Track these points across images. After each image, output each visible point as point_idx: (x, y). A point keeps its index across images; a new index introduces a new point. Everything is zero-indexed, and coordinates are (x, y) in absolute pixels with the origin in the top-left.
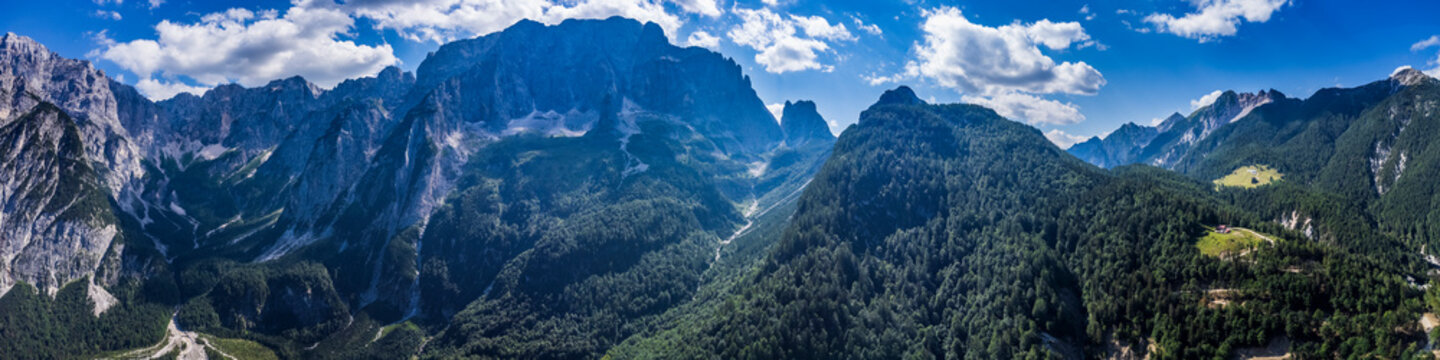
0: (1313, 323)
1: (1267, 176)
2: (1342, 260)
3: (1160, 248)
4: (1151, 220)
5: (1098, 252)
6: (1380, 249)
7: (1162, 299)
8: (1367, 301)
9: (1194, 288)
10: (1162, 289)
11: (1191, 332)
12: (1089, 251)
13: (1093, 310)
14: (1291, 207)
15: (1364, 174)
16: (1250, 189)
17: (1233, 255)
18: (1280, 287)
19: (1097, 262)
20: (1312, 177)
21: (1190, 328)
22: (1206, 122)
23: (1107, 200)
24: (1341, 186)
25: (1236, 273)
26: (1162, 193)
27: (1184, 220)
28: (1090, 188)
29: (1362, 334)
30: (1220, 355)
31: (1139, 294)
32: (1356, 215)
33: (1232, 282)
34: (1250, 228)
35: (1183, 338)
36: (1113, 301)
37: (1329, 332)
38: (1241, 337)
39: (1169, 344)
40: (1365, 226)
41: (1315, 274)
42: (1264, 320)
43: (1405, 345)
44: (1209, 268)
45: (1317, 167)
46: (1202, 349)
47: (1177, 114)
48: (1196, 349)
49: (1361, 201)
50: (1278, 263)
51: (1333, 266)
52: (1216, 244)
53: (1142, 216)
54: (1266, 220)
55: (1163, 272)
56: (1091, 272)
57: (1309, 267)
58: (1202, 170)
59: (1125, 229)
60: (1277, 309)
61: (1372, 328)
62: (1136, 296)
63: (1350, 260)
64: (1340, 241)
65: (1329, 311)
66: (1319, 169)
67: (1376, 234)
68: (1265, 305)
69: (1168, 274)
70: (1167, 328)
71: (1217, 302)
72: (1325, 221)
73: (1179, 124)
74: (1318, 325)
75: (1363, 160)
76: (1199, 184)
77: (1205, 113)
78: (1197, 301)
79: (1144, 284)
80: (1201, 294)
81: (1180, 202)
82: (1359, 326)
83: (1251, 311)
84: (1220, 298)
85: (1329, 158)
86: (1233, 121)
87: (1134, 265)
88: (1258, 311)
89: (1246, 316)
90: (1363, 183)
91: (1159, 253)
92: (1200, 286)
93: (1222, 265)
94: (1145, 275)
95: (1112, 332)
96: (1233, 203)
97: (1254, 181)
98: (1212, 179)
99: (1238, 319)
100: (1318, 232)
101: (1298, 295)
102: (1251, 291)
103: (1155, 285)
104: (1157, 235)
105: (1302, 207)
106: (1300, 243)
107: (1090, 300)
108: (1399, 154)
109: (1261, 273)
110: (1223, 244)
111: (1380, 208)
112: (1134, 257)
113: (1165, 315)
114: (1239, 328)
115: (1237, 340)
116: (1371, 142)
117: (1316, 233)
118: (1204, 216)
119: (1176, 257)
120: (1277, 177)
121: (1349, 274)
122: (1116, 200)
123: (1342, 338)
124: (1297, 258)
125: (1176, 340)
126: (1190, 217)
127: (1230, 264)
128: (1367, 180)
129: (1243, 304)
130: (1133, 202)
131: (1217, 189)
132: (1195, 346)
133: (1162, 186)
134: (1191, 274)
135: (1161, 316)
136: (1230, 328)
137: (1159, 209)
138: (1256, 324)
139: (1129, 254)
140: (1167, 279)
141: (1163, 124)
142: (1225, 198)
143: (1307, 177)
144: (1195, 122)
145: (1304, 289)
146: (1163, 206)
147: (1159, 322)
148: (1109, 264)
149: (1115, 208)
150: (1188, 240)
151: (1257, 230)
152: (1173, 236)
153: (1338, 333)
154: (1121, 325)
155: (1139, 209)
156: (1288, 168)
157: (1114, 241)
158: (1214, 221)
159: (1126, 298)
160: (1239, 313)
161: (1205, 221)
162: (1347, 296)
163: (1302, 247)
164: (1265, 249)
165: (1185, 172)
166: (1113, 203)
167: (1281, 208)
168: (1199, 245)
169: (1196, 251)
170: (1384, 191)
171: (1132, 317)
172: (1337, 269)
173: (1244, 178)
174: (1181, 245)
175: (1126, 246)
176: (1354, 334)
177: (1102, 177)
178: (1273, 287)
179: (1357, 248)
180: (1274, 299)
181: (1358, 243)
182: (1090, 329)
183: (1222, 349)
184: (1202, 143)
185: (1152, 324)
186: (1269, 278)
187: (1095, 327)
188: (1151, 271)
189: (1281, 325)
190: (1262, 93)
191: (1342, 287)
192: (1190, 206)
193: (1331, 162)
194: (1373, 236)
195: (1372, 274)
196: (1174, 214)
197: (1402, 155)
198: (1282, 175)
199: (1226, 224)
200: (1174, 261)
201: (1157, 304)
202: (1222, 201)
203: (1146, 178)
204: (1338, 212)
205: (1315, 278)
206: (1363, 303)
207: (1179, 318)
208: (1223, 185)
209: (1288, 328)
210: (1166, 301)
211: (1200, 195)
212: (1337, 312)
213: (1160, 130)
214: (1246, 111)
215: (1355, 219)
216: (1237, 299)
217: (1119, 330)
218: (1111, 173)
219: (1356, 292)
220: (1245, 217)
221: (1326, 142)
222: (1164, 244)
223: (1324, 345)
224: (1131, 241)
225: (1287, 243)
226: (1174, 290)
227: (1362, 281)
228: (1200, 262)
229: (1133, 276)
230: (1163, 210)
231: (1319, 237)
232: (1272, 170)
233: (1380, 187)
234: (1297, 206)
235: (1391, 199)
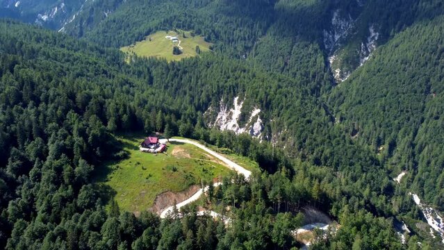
3: (32, 199)
14: (233, 91)
24: (286, 64)
26: (36, 76)
32: (317, 108)
34: (196, 138)
45: (254, 37)
49: (314, 87)
58: (104, 32)
66: (255, 40)
75: (315, 32)
76: (102, 52)
91: (29, 212)
96: (151, 81)
97: (177, 51)
98: (118, 46)
100: (269, 126)
105: (248, 93)
108: (368, 27)
117: (267, 129)
120: (204, 48)
128: (320, 59)
131: (128, 62)
133: (41, 58)
137: (30, 110)
142: (140, 73)
143: (240, 48)
146: (37, 102)
156: (217, 36)
168: (114, 181)
173: (160, 46)
192: (92, 101)
193: (271, 31)
196: (61, 121)
197: (371, 30)
198: (212, 44)
208: (136, 57)
211: (105, 72)
215: (318, 114)
230: (38, 114)
231: (270, 135)
232: (198, 38)
233: (338, 71)
234: (240, 90)
235: (358, 90)
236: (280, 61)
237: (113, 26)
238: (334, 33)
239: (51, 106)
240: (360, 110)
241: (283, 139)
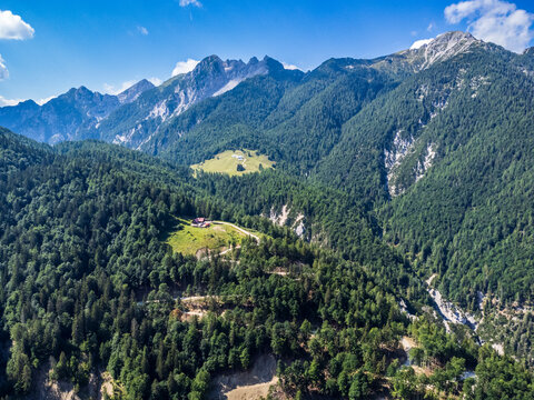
0: (300, 337)
1: (255, 163)
2: (335, 265)
3: (121, 246)
4: (110, 210)
5: (33, 251)
6: (379, 261)
7: (122, 312)
8: (355, 315)
9: (164, 297)
10: (122, 299)
11: (159, 358)
12: (19, 250)
13: (19, 336)
14: (283, 200)
15: (374, 169)
16: (234, 178)
17: (212, 253)
18: (265, 293)
19: (31, 265)
20: (310, 167)
21: (158, 352)
22: (182, 94)
23: (48, 183)
24: (343, 180)
25: (216, 276)
26: (125, 177)
27: (153, 211)
28: (23, 167)
29: (350, 349)
30: (198, 389)
31: (90, 307)
32: (358, 217)
33: (211, 286)
34: (233, 222)
35: (150, 369)
36: (52, 320)
37: (317, 347)
38: (221, 358)
39: (132, 378)
40: (367, 231)
41: (303, 278)
42: (248, 333)
43: (389, 362)
44: (184, 269)
45: (317, 157)
46: (175, 382)
47: (145, 81)
48: (167, 383)
49: (366, 203)
50: (263, 263)
51: (324, 271)
52: (192, 240)
53: (97, 205)
54: (252, 214)
55: (125, 277)
56: (21, 279)
57: (297, 270)
58: (177, 152)
59: (74, 222)
60: (261, 320)
61: (359, 343)
62: (87, 310)
63: (343, 267)
64: (334, 244)
65: (317, 322)
66: (318, 159)
67: (378, 243)
68: (247, 315)
69: (131, 279)
70: (128, 355)
71: (192, 313)
72: (319, 220)
73: (149, 94)
74: (305, 339)
75: (375, 151)
76: (172, 168)
77: (181, 82)
78: (167, 313)
79: (98, 293)
80: (173, 303)
81: (148, 189)
82: (347, 340)
83: (232, 322)
84: (195, 309)
85: (333, 146)
86: (215, 95)
87: (85, 268)
88: (240, 324)
89: (227, 330)
90: (371, 180)
91: (119, 251)
92: (171, 292)
93: (199, 266)
94: (100, 282)
95: (49, 368)
96: (213, 192)
97: (240, 168)
98: (189, 164)
99: (218, 334)
100: (310, 230)
101: (284, 302)
102: (232, 297)
103: (113, 294)
104: (117, 229)
105: (295, 201)
106: (289, 243)
107: (15, 320)
108: (426, 146)
109: (244, 276)
110: (201, 240)
111: (390, 213)
112: (85, 257)
113: (126, 335)
114: (218, 347)
115: (217, 364)
116: (388, 128)
117: (308, 232)
118: (178, 207)
119: (141, 257)
120: (267, 165)
121: (340, 282)
122: (62, 184)
123: (332, 354)
124: (284, 258)
125: (141, 372)
126: (161, 207)
127: (208, 264)
128: (376, 177)
129: (223, 315)
130: (86, 187)
131: (195, 177)
132: (165, 378)
133: (125, 169)
134: (161, 277)
135: (121, 336)
136: (208, 347)
137: (121, 196)
138: (238, 340)
139: (78, 253)
140: (130, 284)
141: (126, 92)
142: (204, 186)
143: (303, 167)
144: (169, 93)
145: (291, 296)
146: (125, 192)
147: (119, 346)
148: (48, 267)
149: (59, 195)
150: (157, 236)
151: (241, 224)
152: (138, 231)
153: (326, 349)
154: (62, 355)
155: (94, 196)
156: (281, 156)
157: (57, 236)
158: (190, 212)
159: (72, 315)
160: (218, 326)
161: (179, 212)
162: (336, 308)
163: (290, 246)
164: (249, 248)
165: (156, 153)
166: (57, 189)
167: (270, 201)
168: (171, 241)
169: (167, 249)
170: (397, 193)
171: (79, 342)
172: (328, 275)
173: (227, 164)
174: (148, 242)
175: (74, 243)
176: (342, 349)
177: (42, 154)
178: (257, 292)
179: (353, 255)
180: (259, 307)
181: (354, 248)
182: (12, 366)
183: (198, 381)
184: (177, 119)
185: (109, 350)
186: (253, 281)
187: (21, 363)
188: (108, 275)
189: (267, 340)
190: (254, 60)
191: (332, 297)
192: (161, 194)
193: (334, 151)
194: (374, 244)
195: (364, 287)
196: (140, 204)
197: (430, 149)
198: (274, 163)
199: (205, 216)
200: (139, 262)
201: (116, 320)
202: (200, 190)
203: (103, 159)
204: (336, 211)
205: (303, 282)
206: (352, 316)
207: (145, 339)
208: (203, 172)
209: (274, 344)
210: (128, 316)
211: (173, 181)
212: (325, 324)
213: (122, 100)
214: (232, 85)
215: (356, 221)
216: (216, 308)
217: (60, 364)
218: (54, 149)
219: (345, 304)
220: (228, 209)
221: (330, 127)
222: (127, 240)
223: (313, 363)
224: (81, 235)
225: (274, 241)
226: (138, 301)
227: (353, 292)
228: (172, 263)
229: (83, 283)
230: (126, 198)
231: (310, 237)
232: (262, 157)
233: (393, 187)
234: (289, 199)
235: (406, 204)
236: (338, 178)
237: (186, 146)
238: (395, 153)
239: (134, 195)
240: (404, 221)
241: (320, 239)
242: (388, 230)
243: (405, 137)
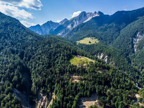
0: (104, 90)
1: (94, 41)
2: (116, 71)
3: (58, 61)
4: (56, 52)
5: (38, 61)
6: (130, 71)
7: (58, 78)
8: (121, 86)
9: (68, 75)
10: (58, 75)
11: (66, 91)
12: (35, 61)
13: (34, 82)
15: (130, 44)
16: (88, 45)
17: (81, 65)
18: (95, 77)
19: (37, 65)
20: (110, 42)
21: (66, 89)
22: (75, 22)
23: (42, 45)
24: (120, 47)
25: (82, 71)
26: (60, 44)
27: (66, 53)
28: (36, 41)
29: (119, 95)
30: (76, 100)
31: (50, 76)
32: (124, 58)
33: (80, 74)
34: (87, 57)
35: (64, 93)
36: (42, 78)
37: (109, 94)
38: (82, 93)
39: (60, 95)
40: (126, 62)
41: (106, 74)
42: (90, 87)
43: (131, 100)
44: (73, 69)
45: (112, 39)
46: (70, 98)
47: (66, 19)
48: (68, 98)
49: (127, 53)
50: (95, 69)
51: (113, 72)
52: (76, 61)
53: (53, 51)
54: (92, 55)
55: (59, 69)
56: (35, 68)
57: (105, 71)
58: (73, 37)
59: (47, 55)
60: (94, 84)
61: (122, 94)
62: (49, 77)
63: (118, 72)
64: (116, 65)
65: (109, 87)
66: (113, 40)
67: (130, 65)
68: (90, 82)
69: (60, 70)
70: (59, 89)
71: (75, 80)
72: (112, 58)
73: (67, 22)
74: (106, 91)
75: (131, 39)
76: (72, 42)
77: (75, 19)
78: (69, 80)
79: (52, 73)
80: (70, 77)
81: (65, 47)
82: (118, 92)
83: (86, 84)
84: (76, 79)
85: (117, 37)
86: (84, 22)
87: (49, 67)
88: (88, 84)
89: (84, 86)
90: (128, 47)
91: (58, 63)
92: (70, 74)
93: (77, 68)
94: (53, 70)
95: (41, 90)
96: (82, 49)
97: (90, 42)
98: (76, 41)
99: (82, 87)
100: (109, 60)
101: (100, 80)
102: (86, 77)
103: (56, 74)
104: (57, 57)
105: (105, 52)
106: (103, 64)
107: (34, 78)
109: (89, 72)
110: (78, 61)
111: (134, 57)
112: (50, 64)
113: (59, 84)
114: (82, 90)
115: (81, 94)
117: (109, 61)
118: (73, 52)
119: (63, 65)
120: (97, 42)
121: (117, 76)
122: (45, 45)
123: (114, 96)
124: (101, 68)
125: (62, 94)
126: (68, 52)
127: (80, 68)
128: (130, 46)
129: (83, 82)
130: (50, 46)
131: (77, 44)
132: (68, 96)
133: (60, 42)
134: (68, 70)
135: (57, 84)
136: (79, 90)
137: (59, 49)
138: (87, 89)
139: (48, 63)
140: (60, 71)
141: (61, 22)
142: (80, 47)
143: (108, 42)
144: (72, 22)
145: (103, 78)
146: (60, 48)
147: (57, 87)
148: (41, 66)
149: (44, 48)
150: (67, 59)
151: (89, 58)
152: (62, 58)
153: (112, 94)
154: (44, 87)
155: (52, 48)
156: (102, 39)
157: (43, 58)
158: (76, 54)
159: (46, 78)
160: (82, 85)
161: (73, 54)
162: (116, 83)
163: (103, 65)
164: (91, 64)
165: (68, 38)
166: (44, 46)
167: (98, 52)
168: (71, 61)
169: (70, 63)
170: (137, 51)
171: (48, 85)
172: (114, 73)
173: (86, 41)
174: (65, 61)
175: (47, 60)
176: (117, 95)
177: (41, 38)
178: (93, 76)
179: (122, 69)
180: (93, 81)
181: (122, 67)
182: (32, 89)
183: (76, 98)
184: (74, 29)
185: (54, 88)
186: (92, 73)
187: (35, 88)
188: (55, 69)
189: (95, 90)
191: (115, 80)
192: (69, 49)
193: (118, 38)
194: (129, 66)
195: (125, 78)
196: (63, 51)
198: (100, 41)
199: (80, 55)
200: (62, 66)
201: (56, 80)
202: (79, 48)
203: (55, 39)
204: (117, 55)
205: (106, 75)
206: (120, 86)
207: (63, 86)
208: (79, 43)
209: (97, 91)
210: (59, 79)
211: (72, 45)
212: (112, 88)
213: (60, 24)
214: (89, 19)
215: (123, 59)
216: (81, 80)
217: (43, 89)
218: (44, 37)
219: (118, 82)
220: (86, 53)
221: (117, 31)
222: (60, 60)
223: (108, 98)
224: (49, 58)
225: (98, 63)
226: (62, 76)
227: (121, 79)
228: (71, 67)
229: (49, 70)
230: (60, 49)
231: (109, 62)
232: (96, 39)
233: (136, 49)
234: (103, 51)
235: (140, 54)
236: (118, 46)
238: (137, 39)
239: (62, 49)
241: (112, 63)
242: (133, 62)
243: (141, 34)
